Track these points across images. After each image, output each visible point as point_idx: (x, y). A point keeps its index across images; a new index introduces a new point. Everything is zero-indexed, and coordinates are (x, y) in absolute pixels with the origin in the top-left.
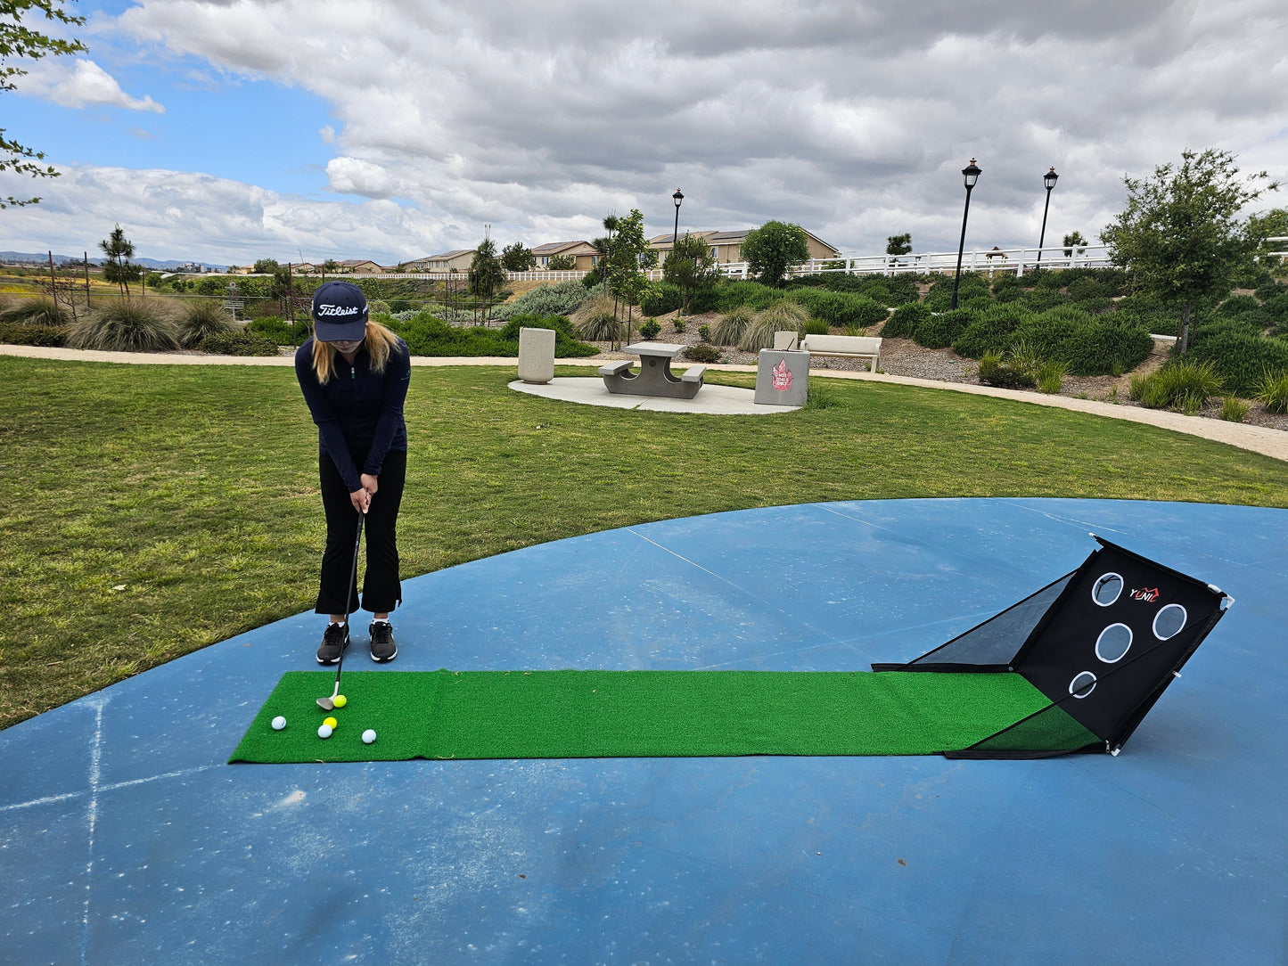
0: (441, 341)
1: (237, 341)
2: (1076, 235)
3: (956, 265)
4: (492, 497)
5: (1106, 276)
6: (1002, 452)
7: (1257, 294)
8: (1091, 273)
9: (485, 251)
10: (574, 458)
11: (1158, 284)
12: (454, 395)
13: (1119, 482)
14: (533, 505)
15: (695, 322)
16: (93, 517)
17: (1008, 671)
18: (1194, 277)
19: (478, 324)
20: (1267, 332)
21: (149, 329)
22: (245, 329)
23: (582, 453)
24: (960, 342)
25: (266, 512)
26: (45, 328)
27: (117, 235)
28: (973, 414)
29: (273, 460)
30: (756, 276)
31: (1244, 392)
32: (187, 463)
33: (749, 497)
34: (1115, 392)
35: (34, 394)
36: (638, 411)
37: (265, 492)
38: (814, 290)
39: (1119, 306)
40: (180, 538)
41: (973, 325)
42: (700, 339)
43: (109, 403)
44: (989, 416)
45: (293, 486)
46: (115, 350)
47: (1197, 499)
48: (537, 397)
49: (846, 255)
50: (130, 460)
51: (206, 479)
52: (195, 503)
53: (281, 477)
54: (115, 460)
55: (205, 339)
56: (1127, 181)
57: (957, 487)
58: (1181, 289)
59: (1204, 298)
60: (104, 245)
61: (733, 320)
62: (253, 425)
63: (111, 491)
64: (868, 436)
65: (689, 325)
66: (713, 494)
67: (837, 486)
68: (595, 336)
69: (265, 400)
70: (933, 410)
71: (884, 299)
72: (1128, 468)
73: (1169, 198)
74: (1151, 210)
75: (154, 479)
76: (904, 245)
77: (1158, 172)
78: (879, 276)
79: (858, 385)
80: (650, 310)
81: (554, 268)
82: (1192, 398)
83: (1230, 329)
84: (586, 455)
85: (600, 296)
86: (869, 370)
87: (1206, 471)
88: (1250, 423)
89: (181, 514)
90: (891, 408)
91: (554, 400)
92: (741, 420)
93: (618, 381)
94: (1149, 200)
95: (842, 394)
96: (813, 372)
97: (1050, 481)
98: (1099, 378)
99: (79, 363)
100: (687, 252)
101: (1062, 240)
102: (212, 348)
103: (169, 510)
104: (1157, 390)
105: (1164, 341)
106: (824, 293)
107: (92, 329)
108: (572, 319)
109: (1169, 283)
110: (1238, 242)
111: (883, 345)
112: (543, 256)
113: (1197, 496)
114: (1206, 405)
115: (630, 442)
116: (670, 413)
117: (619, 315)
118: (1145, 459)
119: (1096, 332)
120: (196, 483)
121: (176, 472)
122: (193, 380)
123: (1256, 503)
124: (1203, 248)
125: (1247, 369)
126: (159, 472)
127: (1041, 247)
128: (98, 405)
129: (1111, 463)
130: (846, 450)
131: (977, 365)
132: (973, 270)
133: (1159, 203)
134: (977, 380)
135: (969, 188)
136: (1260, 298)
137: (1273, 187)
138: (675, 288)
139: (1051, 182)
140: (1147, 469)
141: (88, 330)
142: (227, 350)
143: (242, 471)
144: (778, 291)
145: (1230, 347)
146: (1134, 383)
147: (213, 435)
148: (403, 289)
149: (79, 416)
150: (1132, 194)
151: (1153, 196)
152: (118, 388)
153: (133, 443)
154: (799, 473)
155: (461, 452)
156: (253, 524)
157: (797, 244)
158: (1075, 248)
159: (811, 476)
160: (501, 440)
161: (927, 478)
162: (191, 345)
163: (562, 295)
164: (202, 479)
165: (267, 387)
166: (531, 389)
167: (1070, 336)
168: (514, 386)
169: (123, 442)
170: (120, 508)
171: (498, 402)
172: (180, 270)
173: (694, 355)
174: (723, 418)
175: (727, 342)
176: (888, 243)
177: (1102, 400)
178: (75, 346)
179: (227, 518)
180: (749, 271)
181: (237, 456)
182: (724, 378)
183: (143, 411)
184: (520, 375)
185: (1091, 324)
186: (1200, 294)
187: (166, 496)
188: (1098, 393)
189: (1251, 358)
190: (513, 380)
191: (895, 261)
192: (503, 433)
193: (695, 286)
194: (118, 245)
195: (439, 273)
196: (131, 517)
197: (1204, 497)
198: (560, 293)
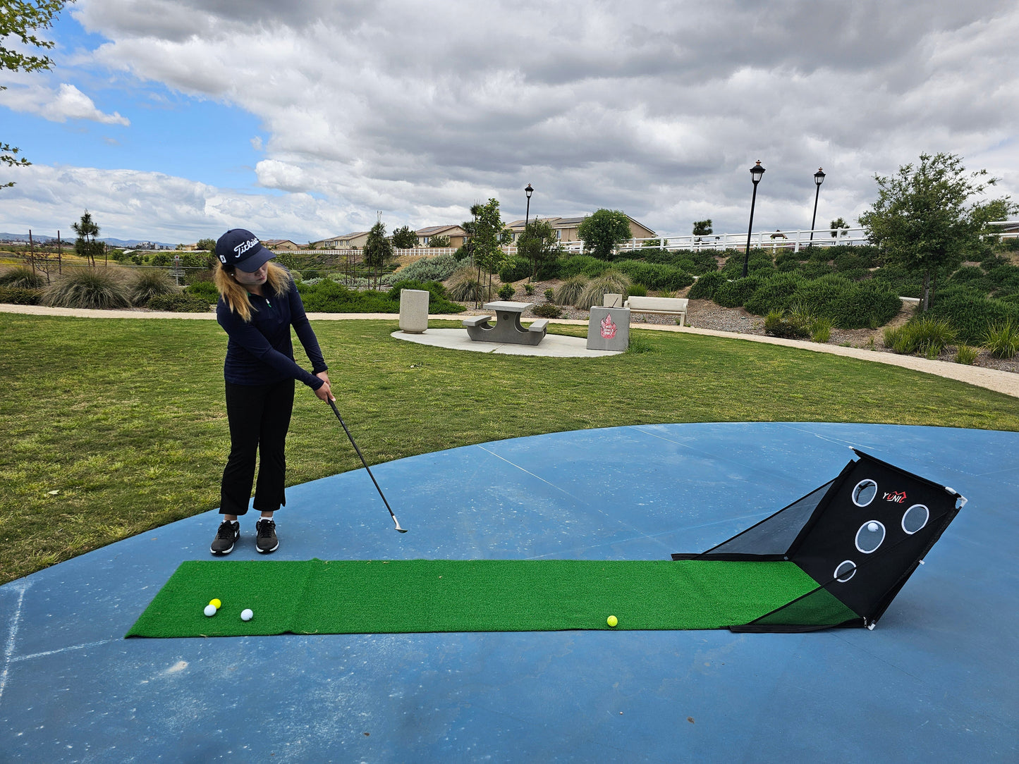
0: (337, 300)
1: (177, 301)
2: (840, 221)
3: (746, 243)
4: (370, 420)
5: (864, 251)
6: (782, 387)
7: (982, 266)
8: (852, 249)
9: (377, 231)
10: (439, 390)
11: (904, 257)
12: (346, 342)
13: (876, 410)
14: (402, 427)
15: (541, 287)
16: (40, 436)
17: (784, 560)
18: (932, 251)
19: (371, 288)
20: (990, 295)
21: (107, 291)
22: (184, 291)
23: (446, 386)
24: (750, 302)
25: (184, 432)
26: (24, 290)
27: (86, 218)
28: (761, 358)
29: (195, 392)
30: (591, 252)
31: (974, 341)
32: (124, 394)
33: (579, 421)
34: (872, 341)
35: (8, 340)
36: (493, 354)
37: (184, 416)
38: (635, 262)
39: (875, 275)
40: (109, 453)
41: (760, 289)
42: (545, 300)
43: (67, 347)
44: (772, 359)
45: (209, 412)
46: (79, 307)
47: (938, 424)
48: (413, 343)
49: (661, 236)
50: (78, 391)
51: (138, 406)
52: (126, 426)
53: (199, 405)
54: (66, 392)
55: (152, 299)
56: (877, 179)
57: (745, 414)
58: (923, 260)
59: (941, 269)
60: (76, 226)
61: (572, 285)
62: (182, 365)
63: (59, 415)
64: (676, 374)
65: (537, 290)
66: (549, 419)
67: (650, 412)
68: (463, 298)
69: (194, 345)
70: (728, 355)
71: (691, 269)
72: (883, 399)
73: (911, 190)
74: (898, 200)
75: (96, 406)
76: (706, 229)
77: (902, 170)
78: (687, 251)
79: (669, 335)
80: (509, 277)
81: (433, 246)
82: (933, 346)
83: (962, 292)
84: (449, 388)
85: (467, 266)
86: (679, 324)
87: (945, 402)
88: (979, 366)
89: (114, 433)
90: (695, 353)
91: (426, 346)
92: (576, 361)
93: (478, 331)
94: (895, 192)
95: (657, 342)
96: (633, 326)
97: (821, 410)
98: (859, 330)
99: (49, 317)
100: (536, 233)
101: (829, 224)
102: (157, 306)
103: (104, 430)
104: (905, 339)
105: (910, 302)
106: (643, 265)
107: (61, 291)
108: (446, 284)
109: (912, 256)
110: (966, 225)
111: (690, 305)
112: (424, 236)
113: (938, 422)
114: (944, 352)
115: (485, 378)
116: (519, 356)
117: (481, 281)
118: (896, 392)
119: (857, 295)
120: (129, 409)
121: (114, 401)
122: (138, 330)
123: (984, 427)
124: (938, 229)
125: (975, 323)
126: (101, 401)
127: (813, 229)
128: (59, 349)
129: (869, 395)
130: (658, 385)
131: (763, 320)
132: (759, 247)
133: (903, 194)
134: (763, 332)
135: (756, 183)
136: (985, 269)
137: (992, 182)
138: (526, 260)
139: (820, 179)
140: (897, 401)
141: (58, 292)
142: (169, 307)
143: (168, 400)
144: (607, 263)
145: (962, 307)
146: (887, 334)
147: (149, 372)
148: (314, 262)
149: (42, 357)
150: (882, 188)
151: (898, 189)
152: (76, 336)
153: (83, 378)
154: (620, 402)
155: (348, 385)
156: (171, 441)
157: (621, 226)
158: (839, 230)
159: (629, 404)
160: (382, 376)
161: (722, 406)
162: (140, 304)
163: (438, 266)
164: (135, 407)
165: (197, 335)
166: (408, 337)
167: (836, 297)
168: (396, 335)
169: (75, 377)
170: (63, 429)
171: (382, 348)
172: (138, 247)
173: (539, 312)
174: (561, 360)
175: (567, 302)
176: (694, 227)
177: (862, 348)
178: (47, 304)
179: (150, 437)
180: (585, 248)
181: (165, 389)
182: (563, 329)
183: (95, 354)
184: (401, 326)
185: (853, 288)
186: (937, 264)
187: (103, 419)
188: (859, 342)
189: (979, 314)
190: (395, 330)
191: (699, 240)
192: (384, 371)
193: (542, 259)
194: (87, 226)
195: (342, 250)
196: (72, 436)
197: (943, 422)
198: (436, 264)
